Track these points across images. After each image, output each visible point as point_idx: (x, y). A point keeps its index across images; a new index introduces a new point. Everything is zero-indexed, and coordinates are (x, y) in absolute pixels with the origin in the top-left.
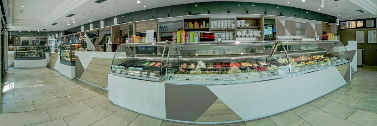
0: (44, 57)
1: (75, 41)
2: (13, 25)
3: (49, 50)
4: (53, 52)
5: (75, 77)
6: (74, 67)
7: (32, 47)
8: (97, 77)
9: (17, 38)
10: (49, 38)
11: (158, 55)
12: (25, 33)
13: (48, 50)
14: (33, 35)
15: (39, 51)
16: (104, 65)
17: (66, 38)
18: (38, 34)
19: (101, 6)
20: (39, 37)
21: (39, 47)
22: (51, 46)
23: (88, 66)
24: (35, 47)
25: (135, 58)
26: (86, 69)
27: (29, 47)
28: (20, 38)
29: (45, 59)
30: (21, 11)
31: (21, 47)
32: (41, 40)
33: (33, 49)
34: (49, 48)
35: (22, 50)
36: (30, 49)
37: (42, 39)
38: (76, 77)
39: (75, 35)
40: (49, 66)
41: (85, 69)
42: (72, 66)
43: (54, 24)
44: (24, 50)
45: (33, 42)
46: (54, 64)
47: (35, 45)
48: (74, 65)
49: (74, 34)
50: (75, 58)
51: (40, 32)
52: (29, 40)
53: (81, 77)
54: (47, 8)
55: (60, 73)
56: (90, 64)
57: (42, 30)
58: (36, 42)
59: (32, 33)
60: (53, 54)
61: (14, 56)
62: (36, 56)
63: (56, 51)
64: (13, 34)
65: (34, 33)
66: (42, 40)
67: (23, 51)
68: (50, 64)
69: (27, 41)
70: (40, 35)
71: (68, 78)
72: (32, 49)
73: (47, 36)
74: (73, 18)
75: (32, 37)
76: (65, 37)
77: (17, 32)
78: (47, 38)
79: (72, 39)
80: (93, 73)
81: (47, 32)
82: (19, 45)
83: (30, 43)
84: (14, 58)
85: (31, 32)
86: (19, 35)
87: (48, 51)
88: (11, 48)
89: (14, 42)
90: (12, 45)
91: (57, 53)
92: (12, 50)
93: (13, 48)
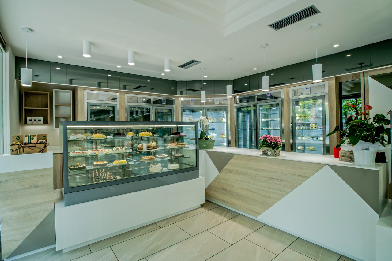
3: (207, 139)
9: (66, 95)
13: (203, 139)
28: (79, 93)
45: (131, 112)
52: (117, 102)
83: (122, 115)
87: (204, 145)
88: (35, 138)
89: (49, 109)
90: (40, 120)
91: (279, 155)
92: (41, 147)
93: (45, 138)
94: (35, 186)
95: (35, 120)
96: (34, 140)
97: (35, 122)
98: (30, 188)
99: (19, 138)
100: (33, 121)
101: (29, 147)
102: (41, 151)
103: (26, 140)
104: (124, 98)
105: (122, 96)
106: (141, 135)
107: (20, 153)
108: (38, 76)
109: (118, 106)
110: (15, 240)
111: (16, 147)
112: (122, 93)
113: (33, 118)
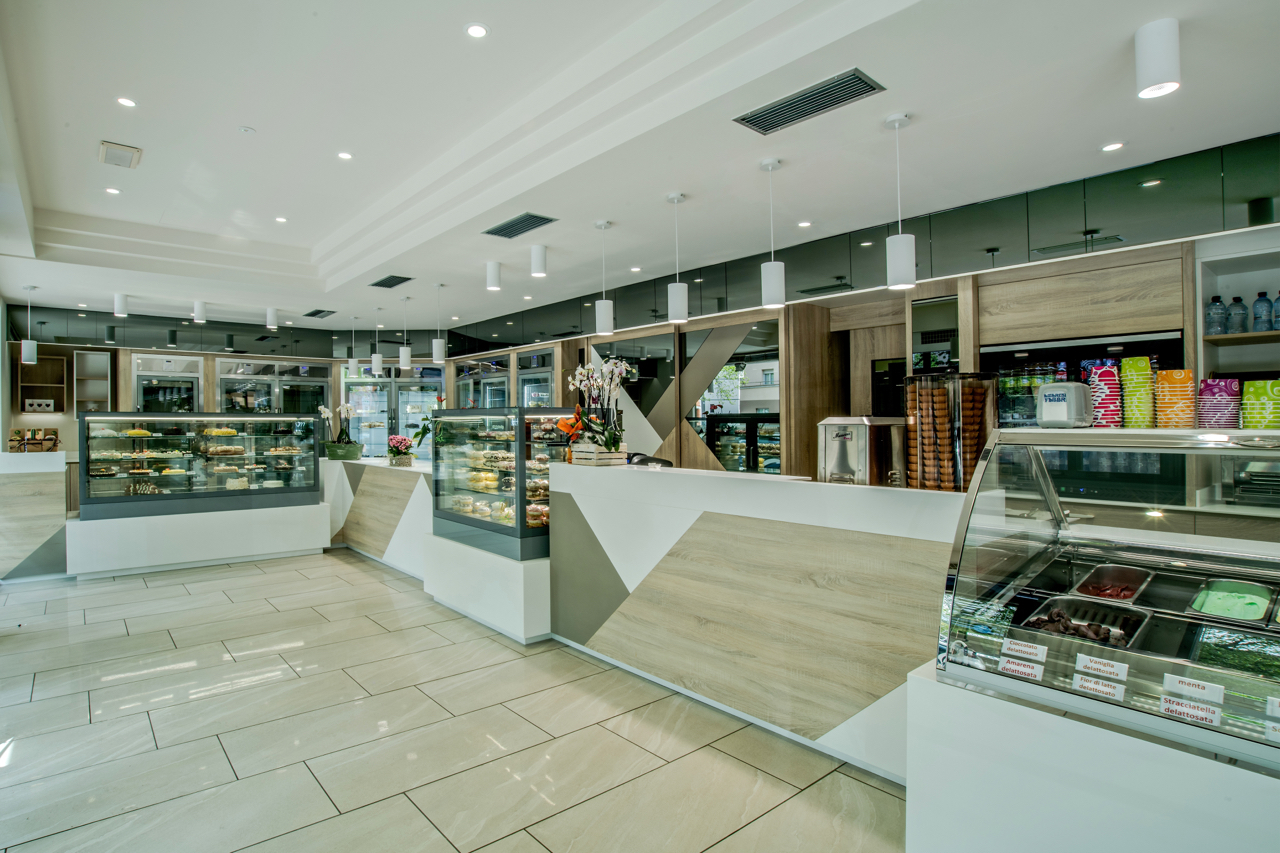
0: (313, 491)
1: (520, 396)
2: (40, 251)
3: (349, 442)
4: (374, 459)
5: (549, 631)
6: (544, 565)
7: (219, 426)
8: (739, 653)
9: (99, 361)
10: (347, 372)
11: (1198, 508)
12: (165, 331)
13: (341, 443)
14: (230, 344)
15: (273, 452)
16: (809, 577)
17: (460, 371)
18: (262, 339)
19: (768, 160)
20: (277, 365)
21: (277, 424)
22: (359, 420)
23: (657, 568)
24: (242, 428)
25: (1063, 534)
26: (642, 587)
27: (202, 426)
28: (122, 359)
29: (316, 502)
30: (120, 153)
31: (133, 426)
32: (285, 378)
33: (229, 440)
34: (344, 433)
35: (135, 444)
36: (207, 439)
37: (295, 371)
38: (555, 628)
39: (520, 360)
40: (342, 546)
41: (631, 587)
42: (525, 556)
43: (391, 282)
44: (155, 444)
45: (230, 392)
46: (388, 537)
47: (247, 410)
48: (545, 552)
49: (513, 354)
50: (546, 502)
51: (282, 329)
52: (200, 375)
53: (600, 632)
54: (345, 156)
55: (431, 598)
56: (670, 554)
57: (296, 315)
58: (253, 390)
59: (223, 336)
60: (376, 469)
61: (62, 487)
62: (250, 482)
63: (398, 452)
64: (55, 328)
65: (233, 335)
66: (297, 381)
67: (149, 454)
68: (354, 535)
69: (184, 386)
70: (284, 350)
71: (497, 636)
72: (219, 439)
73: (331, 355)
74: (531, 242)
75: (218, 360)
76: (451, 371)
77: (94, 315)
78: (334, 370)
79: (503, 383)
80: (702, 621)
81: (331, 333)
82: (115, 409)
83: (209, 397)
84: (64, 507)
85: (212, 325)
86: (112, 336)
87: (340, 452)
88: (40, 433)
89: (65, 386)
90: (48, 406)
91: (410, 465)
92: (49, 444)
93: (55, 433)
94: (41, 494)
95: (40, 405)
96: (40, 436)
97: (39, 409)
98: (33, 495)
99: (19, 432)
100: (35, 406)
101: (33, 444)
102: (49, 450)
103: (29, 435)
104: (214, 367)
105: (210, 363)
106: (207, 431)
107: (21, 451)
108: (44, 323)
109: (201, 382)
110: (14, 558)
111: (15, 443)
112: (210, 358)
113: (37, 401)
